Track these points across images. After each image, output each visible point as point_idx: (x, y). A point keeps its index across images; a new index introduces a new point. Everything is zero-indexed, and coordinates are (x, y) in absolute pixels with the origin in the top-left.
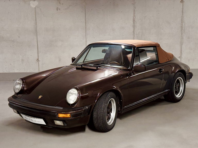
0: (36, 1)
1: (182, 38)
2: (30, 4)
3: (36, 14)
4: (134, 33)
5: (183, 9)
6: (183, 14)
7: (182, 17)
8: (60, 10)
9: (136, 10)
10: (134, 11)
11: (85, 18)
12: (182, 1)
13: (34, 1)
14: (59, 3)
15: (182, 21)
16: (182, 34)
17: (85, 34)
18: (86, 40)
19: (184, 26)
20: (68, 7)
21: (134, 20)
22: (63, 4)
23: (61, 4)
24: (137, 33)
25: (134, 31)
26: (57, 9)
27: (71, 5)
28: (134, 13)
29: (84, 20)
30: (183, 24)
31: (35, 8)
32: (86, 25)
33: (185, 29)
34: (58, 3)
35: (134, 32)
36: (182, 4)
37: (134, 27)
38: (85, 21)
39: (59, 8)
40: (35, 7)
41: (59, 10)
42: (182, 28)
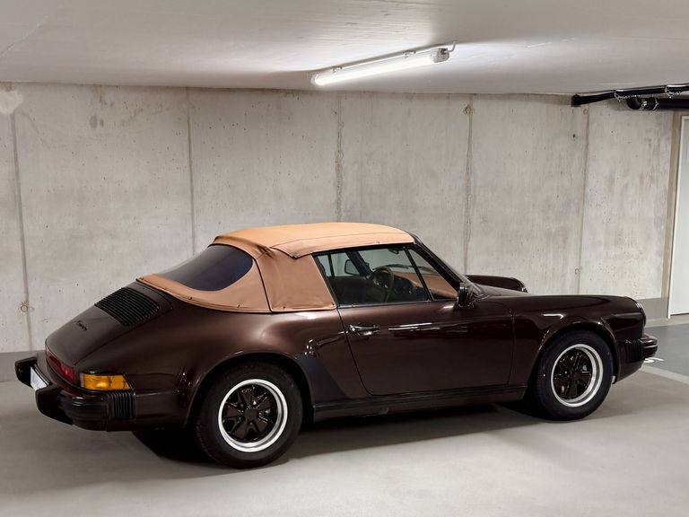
0: (15, 92)
1: (468, 222)
3: (15, 138)
4: (339, 208)
5: (470, 131)
7: (469, 155)
8: (102, 124)
9: (343, 132)
10: (339, 135)
11: (187, 155)
12: (468, 110)
13: (8, 91)
14: (101, 101)
15: (469, 170)
16: (467, 209)
17: (190, 211)
18: (193, 232)
19: (473, 183)
20: (133, 115)
21: (338, 166)
22: (112, 105)
23: (106, 104)
24: (348, 207)
25: (339, 199)
26: (94, 122)
27: (142, 110)
28: (339, 144)
29: (186, 163)
30: (472, 180)
31: (13, 116)
32: (191, 180)
33: (475, 192)
34: (98, 101)
35: (338, 203)
36: (468, 116)
37: (339, 186)
38: (188, 168)
39: (98, 118)
40: (11, 111)
41: (98, 126)
42: (468, 189)
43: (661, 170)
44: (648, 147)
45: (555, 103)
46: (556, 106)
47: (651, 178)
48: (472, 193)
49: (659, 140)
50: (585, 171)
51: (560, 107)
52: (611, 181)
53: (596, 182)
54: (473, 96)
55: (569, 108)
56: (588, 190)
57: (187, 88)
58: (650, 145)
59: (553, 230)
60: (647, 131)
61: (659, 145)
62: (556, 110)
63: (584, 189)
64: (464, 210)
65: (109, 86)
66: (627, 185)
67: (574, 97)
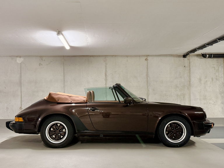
0: (22, 58)
2: (16, 60)
3: (21, 69)
5: (147, 65)
6: (147, 70)
7: (147, 72)
9: (107, 66)
10: (106, 67)
12: (146, 60)
13: (20, 58)
15: (147, 76)
16: (148, 87)
17: (63, 86)
19: (149, 80)
20: (49, 63)
21: (106, 75)
22: (44, 60)
26: (40, 65)
27: (52, 61)
28: (106, 69)
30: (149, 79)
31: (21, 64)
32: (64, 78)
33: (150, 82)
34: (41, 60)
36: (146, 61)
37: (106, 80)
40: (20, 62)
41: (41, 65)
42: (147, 82)
43: (220, 76)
44: (214, 69)
45: (176, 57)
46: (177, 58)
47: (216, 79)
48: (149, 82)
49: (218, 67)
50: (190, 76)
51: (179, 58)
52: (200, 80)
53: (194, 80)
54: (148, 56)
55: (182, 58)
56: (191, 83)
57: (64, 56)
58: (215, 69)
59: (179, 94)
60: (213, 65)
61: (218, 69)
62: (177, 59)
63: (190, 82)
64: (146, 87)
65: (44, 56)
66: (207, 81)
67: (183, 55)
